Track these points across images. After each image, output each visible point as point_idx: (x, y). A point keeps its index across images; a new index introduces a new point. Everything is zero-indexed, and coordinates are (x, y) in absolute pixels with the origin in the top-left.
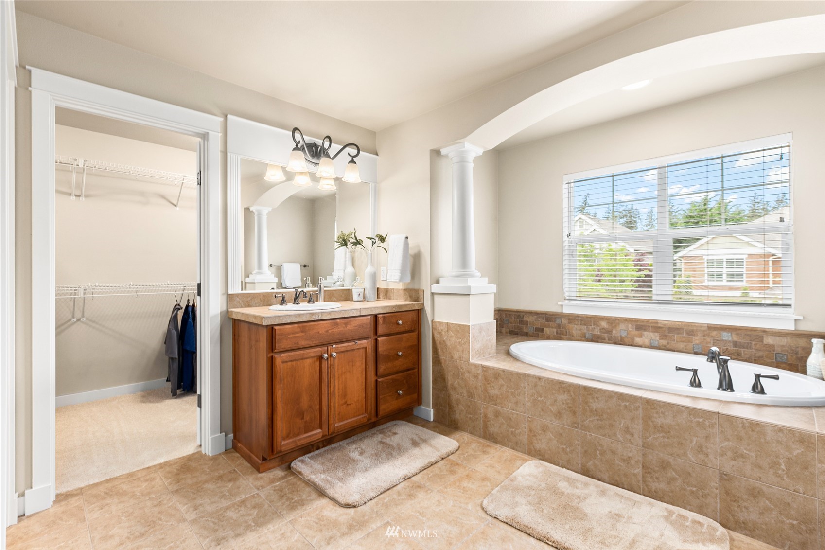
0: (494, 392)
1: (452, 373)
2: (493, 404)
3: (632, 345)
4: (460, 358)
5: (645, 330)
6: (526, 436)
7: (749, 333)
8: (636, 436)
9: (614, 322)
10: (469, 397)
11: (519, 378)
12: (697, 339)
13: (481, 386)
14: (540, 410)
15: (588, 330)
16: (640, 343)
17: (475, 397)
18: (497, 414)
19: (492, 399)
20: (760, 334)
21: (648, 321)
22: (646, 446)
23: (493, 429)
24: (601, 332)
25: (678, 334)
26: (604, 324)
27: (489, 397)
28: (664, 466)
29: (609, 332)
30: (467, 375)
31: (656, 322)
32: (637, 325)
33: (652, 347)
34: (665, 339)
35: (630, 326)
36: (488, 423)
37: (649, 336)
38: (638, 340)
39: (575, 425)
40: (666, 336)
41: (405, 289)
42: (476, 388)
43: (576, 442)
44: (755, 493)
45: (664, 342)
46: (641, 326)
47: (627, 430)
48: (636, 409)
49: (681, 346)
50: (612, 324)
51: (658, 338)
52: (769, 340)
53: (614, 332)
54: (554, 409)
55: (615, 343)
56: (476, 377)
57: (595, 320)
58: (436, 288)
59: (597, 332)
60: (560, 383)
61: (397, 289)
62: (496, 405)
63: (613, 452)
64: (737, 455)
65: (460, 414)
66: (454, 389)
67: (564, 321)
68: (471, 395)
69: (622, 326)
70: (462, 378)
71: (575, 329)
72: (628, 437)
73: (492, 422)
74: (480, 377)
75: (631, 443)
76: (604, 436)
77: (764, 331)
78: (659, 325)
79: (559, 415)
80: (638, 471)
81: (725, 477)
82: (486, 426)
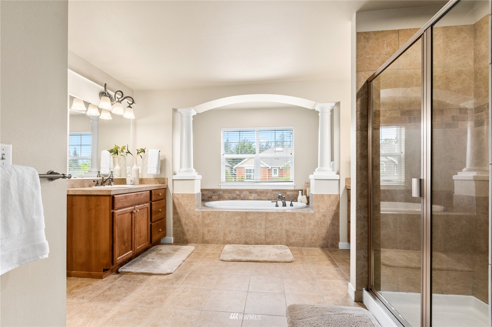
0: (206, 222)
1: (184, 217)
2: (207, 227)
3: (248, 200)
4: (189, 209)
5: (252, 193)
6: (222, 237)
7: (283, 191)
8: (263, 225)
9: (241, 191)
10: (194, 227)
11: (220, 213)
12: (269, 195)
13: (201, 221)
14: (228, 224)
15: (231, 195)
16: (251, 199)
17: (197, 226)
18: (209, 231)
19: (207, 225)
20: (286, 191)
21: (253, 190)
22: (266, 228)
23: (206, 238)
24: (236, 196)
25: (263, 193)
26: (238, 192)
27: (205, 224)
28: (271, 233)
29: (239, 195)
30: (193, 217)
31: (256, 190)
32: (250, 192)
33: (254, 200)
34: (259, 196)
35: (247, 192)
36: (205, 236)
37: (254, 195)
38: (250, 198)
39: (242, 227)
40: (259, 195)
41: (155, 178)
42: (198, 222)
43: (243, 233)
44: (294, 233)
45: (258, 197)
46: (251, 192)
47: (260, 224)
48: (263, 216)
49: (264, 198)
50: (241, 192)
51: (257, 196)
52: (288, 193)
53: (241, 195)
54: (234, 223)
55: (242, 200)
56: (198, 217)
57: (234, 191)
58: (175, 177)
59: (235, 196)
60: (237, 212)
61: (149, 178)
62: (208, 227)
63: (256, 233)
64: (290, 224)
65: (189, 236)
66: (186, 224)
67: (221, 192)
68: (195, 226)
69: (244, 193)
70: (191, 219)
71: (226, 195)
72: (260, 226)
73: (206, 235)
74: (200, 216)
75: (261, 228)
76: (253, 228)
77: (287, 190)
78: (257, 191)
79: (236, 225)
80: (263, 237)
81: (287, 231)
82: (203, 238)
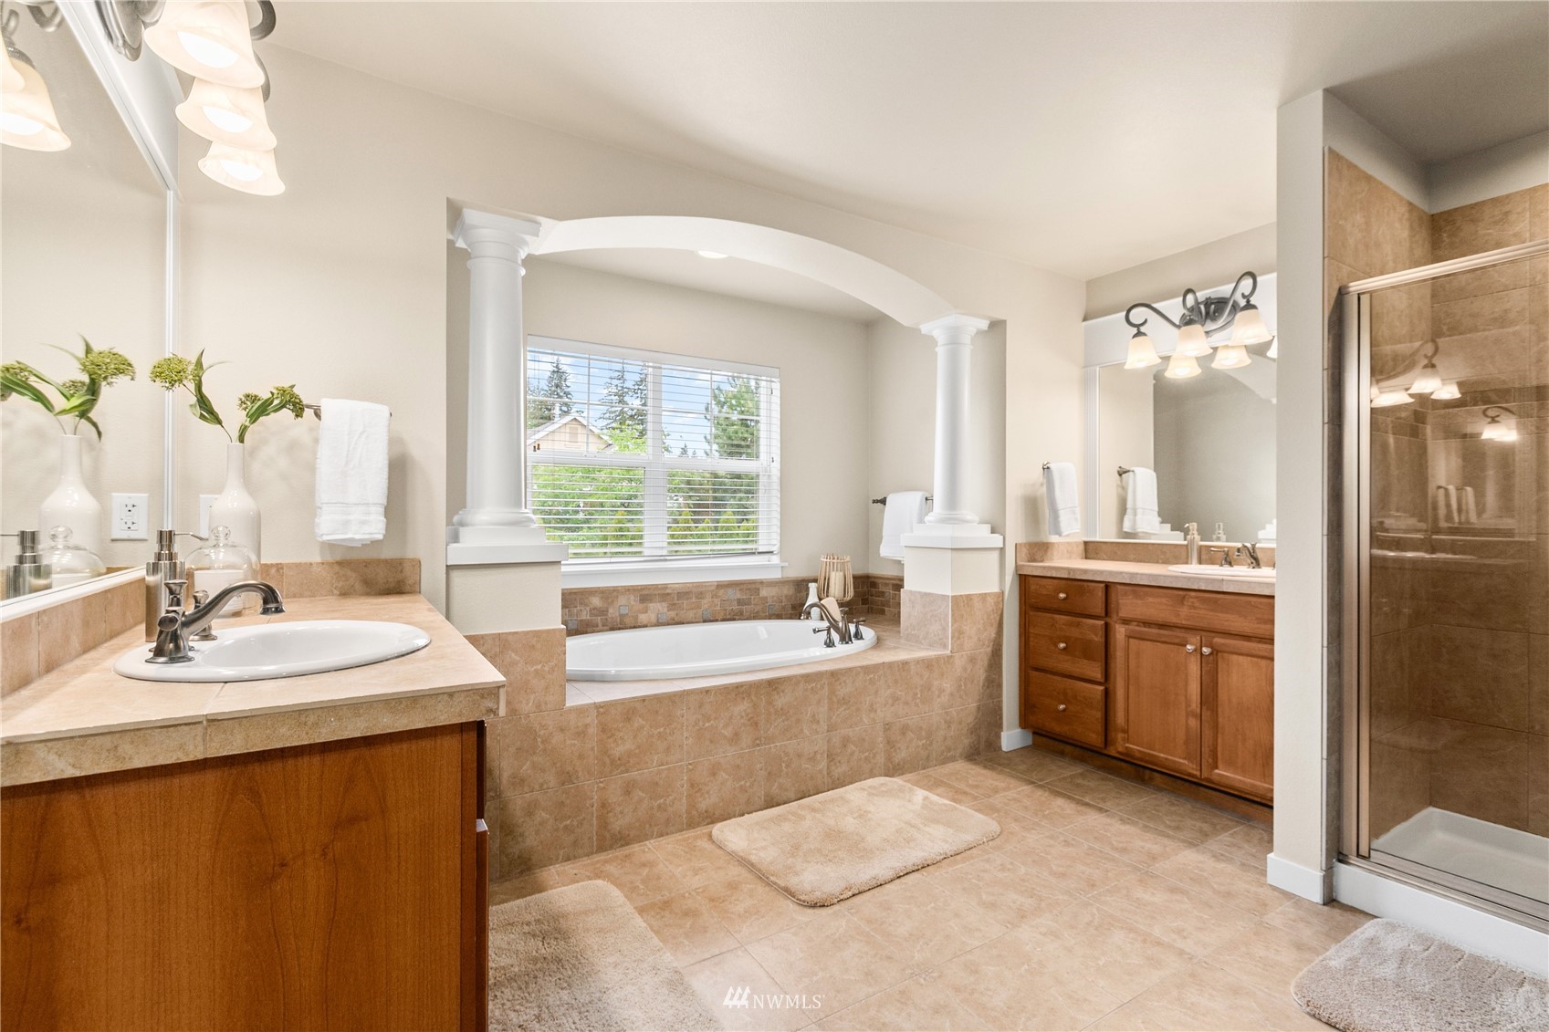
0: (618, 750)
1: (512, 750)
2: (622, 773)
3: (635, 627)
4: (538, 706)
5: (651, 601)
6: (684, 800)
7: (750, 586)
8: (822, 723)
9: (609, 594)
10: (563, 785)
11: (674, 702)
12: (705, 603)
13: (593, 749)
14: (707, 743)
15: (570, 616)
16: (645, 623)
17: (577, 778)
18: (629, 789)
19: (619, 764)
20: (758, 586)
21: (656, 587)
22: (831, 728)
23: (617, 824)
24: (591, 615)
25: (688, 599)
26: (596, 601)
27: (612, 762)
28: (846, 742)
29: (603, 612)
30: (557, 738)
31: (665, 586)
32: (641, 595)
33: (659, 624)
34: (673, 610)
35: (632, 597)
36: (611, 814)
37: (657, 608)
38: (643, 618)
39: (756, 743)
40: (675, 604)
42: (581, 757)
43: (759, 766)
44: (904, 730)
45: (672, 614)
46: (646, 595)
47: (815, 720)
49: (689, 615)
50: (608, 598)
51: (665, 610)
52: (764, 592)
53: (611, 611)
54: (728, 732)
55: (612, 629)
56: (581, 733)
58: (457, 554)
59: (585, 616)
62: (627, 771)
63: (799, 756)
65: (537, 832)
66: (519, 781)
68: (567, 778)
69: (622, 600)
70: (545, 750)
72: (814, 727)
73: (618, 809)
74: (592, 731)
75: (817, 732)
76: (791, 738)
77: (762, 582)
78: (668, 591)
79: (736, 738)
80: (823, 765)
81: (887, 727)
82: (604, 825)
